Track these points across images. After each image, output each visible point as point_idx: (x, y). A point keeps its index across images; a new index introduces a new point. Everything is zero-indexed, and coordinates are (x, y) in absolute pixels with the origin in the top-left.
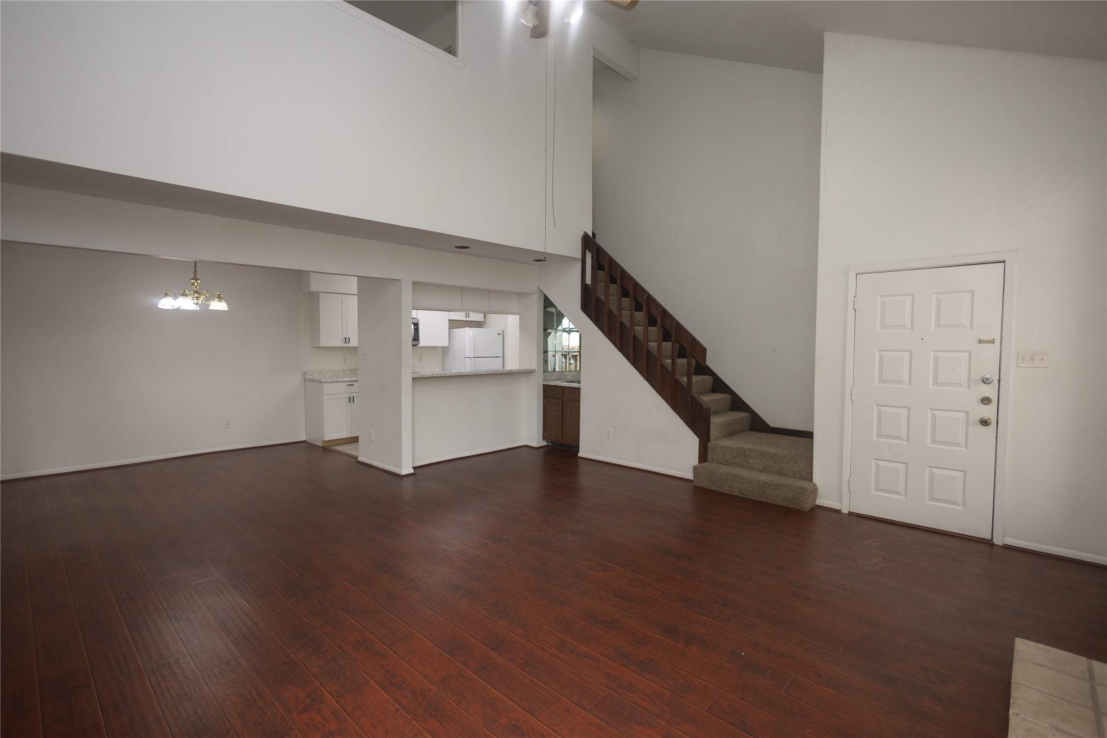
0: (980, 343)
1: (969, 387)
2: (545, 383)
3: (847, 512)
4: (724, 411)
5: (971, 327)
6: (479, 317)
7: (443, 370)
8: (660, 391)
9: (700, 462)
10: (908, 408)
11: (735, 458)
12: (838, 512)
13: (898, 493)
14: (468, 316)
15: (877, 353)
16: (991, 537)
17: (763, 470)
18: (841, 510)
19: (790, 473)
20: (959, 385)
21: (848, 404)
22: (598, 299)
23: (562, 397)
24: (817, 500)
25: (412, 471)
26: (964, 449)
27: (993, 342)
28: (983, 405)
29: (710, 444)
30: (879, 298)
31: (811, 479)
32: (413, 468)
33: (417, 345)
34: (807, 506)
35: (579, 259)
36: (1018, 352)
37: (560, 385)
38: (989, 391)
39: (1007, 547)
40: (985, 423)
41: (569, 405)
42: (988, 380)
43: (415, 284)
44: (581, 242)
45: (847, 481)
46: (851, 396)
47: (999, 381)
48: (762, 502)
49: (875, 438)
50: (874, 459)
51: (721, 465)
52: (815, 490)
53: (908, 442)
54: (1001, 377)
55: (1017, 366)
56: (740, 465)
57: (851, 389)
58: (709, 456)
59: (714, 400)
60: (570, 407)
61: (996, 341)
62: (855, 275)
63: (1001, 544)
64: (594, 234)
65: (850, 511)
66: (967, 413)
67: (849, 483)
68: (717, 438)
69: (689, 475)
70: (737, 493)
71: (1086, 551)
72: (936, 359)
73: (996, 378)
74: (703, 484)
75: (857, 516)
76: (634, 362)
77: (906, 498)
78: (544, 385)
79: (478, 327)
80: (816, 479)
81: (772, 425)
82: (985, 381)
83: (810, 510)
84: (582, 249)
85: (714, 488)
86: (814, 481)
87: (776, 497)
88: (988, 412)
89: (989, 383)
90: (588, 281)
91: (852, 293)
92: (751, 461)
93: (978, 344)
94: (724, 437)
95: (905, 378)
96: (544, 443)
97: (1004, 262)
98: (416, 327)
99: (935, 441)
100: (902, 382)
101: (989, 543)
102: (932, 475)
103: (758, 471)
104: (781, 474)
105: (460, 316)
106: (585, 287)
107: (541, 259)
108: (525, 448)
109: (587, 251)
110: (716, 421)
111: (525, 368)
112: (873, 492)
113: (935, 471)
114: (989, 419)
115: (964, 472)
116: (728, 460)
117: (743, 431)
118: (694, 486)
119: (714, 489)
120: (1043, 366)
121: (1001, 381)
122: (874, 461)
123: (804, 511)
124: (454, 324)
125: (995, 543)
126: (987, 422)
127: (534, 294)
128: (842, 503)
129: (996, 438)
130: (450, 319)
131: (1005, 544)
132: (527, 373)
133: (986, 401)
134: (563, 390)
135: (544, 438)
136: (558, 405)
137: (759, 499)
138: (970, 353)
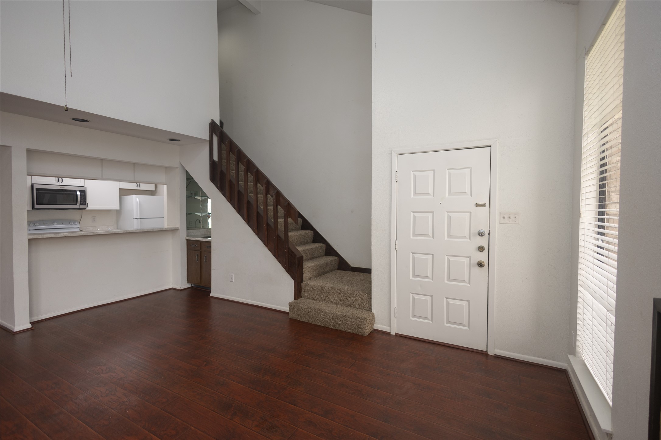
0: (476, 206)
1: (470, 239)
2: (188, 238)
3: (394, 334)
4: (320, 256)
5: (471, 195)
6: (151, 187)
7: (117, 228)
8: (267, 244)
9: (295, 299)
10: (432, 255)
11: (319, 294)
12: (388, 334)
13: (426, 318)
14: (139, 186)
15: (412, 213)
16: (486, 349)
17: (339, 304)
18: (390, 333)
19: (357, 305)
20: (464, 237)
21: (394, 253)
22: (222, 172)
23: (201, 249)
24: (375, 325)
25: (30, 326)
26: (468, 285)
27: (484, 205)
28: (479, 252)
29: (303, 284)
30: (412, 173)
31: (370, 310)
32: (30, 323)
33: (85, 209)
34: (367, 331)
35: (208, 140)
36: (500, 212)
37: (198, 240)
38: (483, 242)
39: (497, 357)
40: (480, 265)
41: (205, 255)
42: (482, 233)
43: (30, 152)
44: (209, 127)
45: (394, 310)
46: (395, 246)
47: (489, 234)
48: (336, 330)
49: (411, 278)
50: (411, 293)
51: (310, 300)
52: (373, 317)
53: (433, 281)
54: (490, 231)
55: (500, 223)
56: (324, 300)
57: (395, 241)
58: (302, 294)
59: (311, 249)
60: (206, 257)
61: (486, 205)
62: (396, 155)
63: (493, 355)
64: (221, 123)
65: (396, 333)
66: (470, 258)
67: (395, 312)
68: (310, 279)
69: (286, 309)
70: (319, 323)
71: (545, 358)
72: (449, 218)
73: (487, 232)
74: (295, 316)
75: (401, 336)
76: (248, 221)
77: (432, 321)
78: (187, 240)
79: (151, 195)
80: (374, 310)
81: (352, 265)
82: (481, 234)
83: (368, 335)
84: (210, 133)
85: (303, 319)
86: (372, 311)
87: (345, 326)
88: (482, 257)
89: (483, 236)
90: (216, 158)
91: (394, 169)
92: (330, 297)
93: (475, 206)
94: (316, 277)
95: (430, 233)
96: (189, 285)
97: (490, 147)
98: (83, 194)
99: (450, 279)
100: (427, 235)
101: (484, 354)
102: (448, 304)
103: (336, 304)
104: (350, 306)
105: (132, 186)
106: (212, 163)
107: (174, 139)
108: (172, 290)
109: (214, 134)
110: (309, 266)
111: (172, 227)
112: (411, 318)
113: (451, 301)
114: (483, 262)
115: (469, 301)
116: (315, 296)
117: (332, 271)
118: (290, 318)
119: (303, 321)
120: (515, 223)
121: (490, 234)
122: (411, 294)
123: (364, 336)
124: (123, 192)
125: (489, 354)
126: (482, 264)
127: (177, 168)
128: (390, 327)
129: (488, 276)
130: (120, 188)
131: (495, 355)
132: (173, 231)
133: (481, 249)
134: (201, 243)
135: (188, 281)
136: (197, 255)
137: (334, 328)
138: (470, 213)
